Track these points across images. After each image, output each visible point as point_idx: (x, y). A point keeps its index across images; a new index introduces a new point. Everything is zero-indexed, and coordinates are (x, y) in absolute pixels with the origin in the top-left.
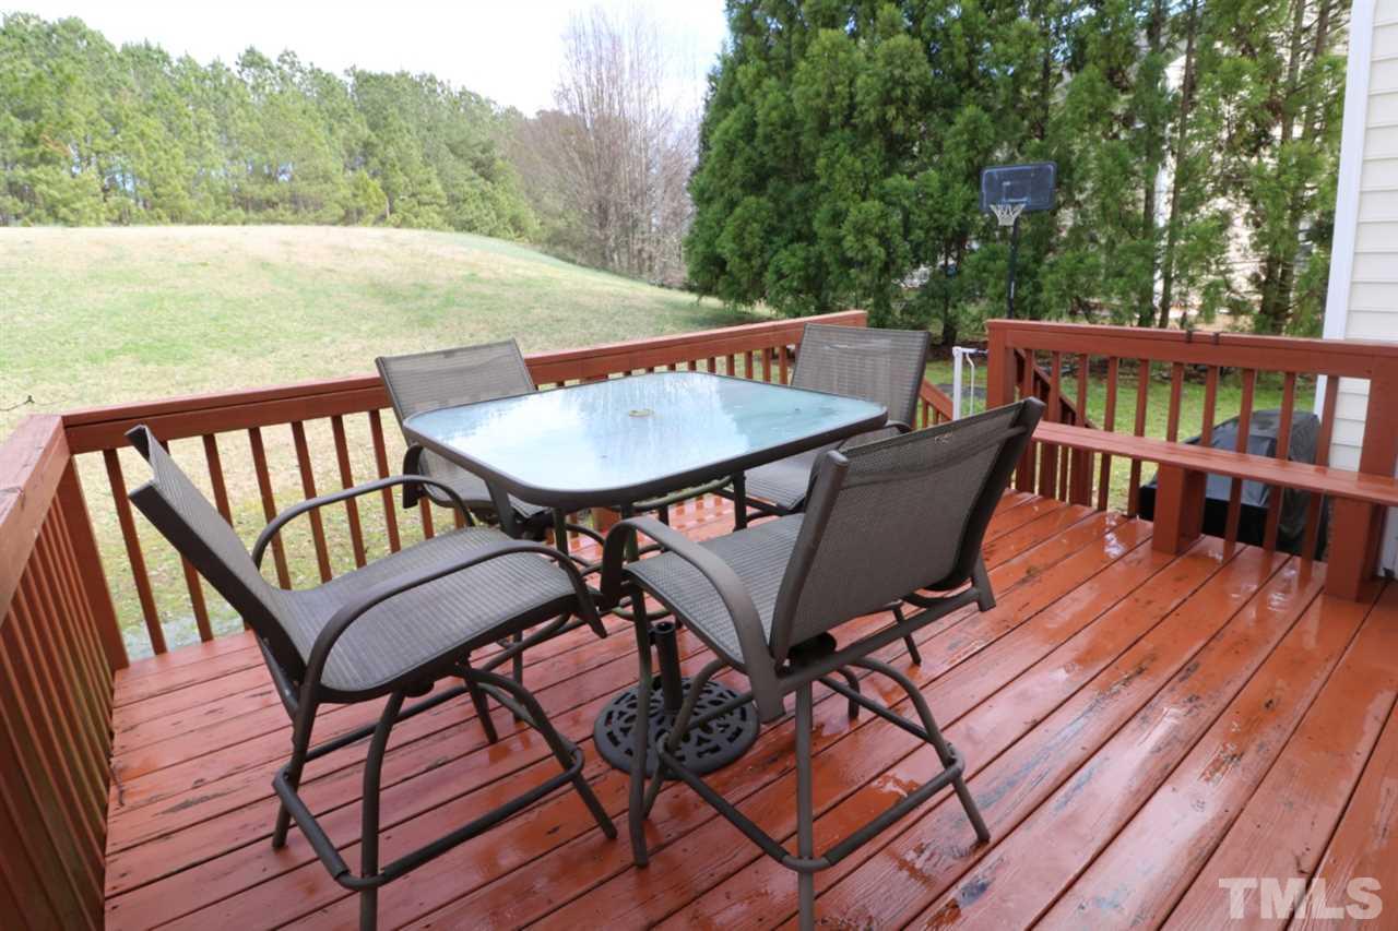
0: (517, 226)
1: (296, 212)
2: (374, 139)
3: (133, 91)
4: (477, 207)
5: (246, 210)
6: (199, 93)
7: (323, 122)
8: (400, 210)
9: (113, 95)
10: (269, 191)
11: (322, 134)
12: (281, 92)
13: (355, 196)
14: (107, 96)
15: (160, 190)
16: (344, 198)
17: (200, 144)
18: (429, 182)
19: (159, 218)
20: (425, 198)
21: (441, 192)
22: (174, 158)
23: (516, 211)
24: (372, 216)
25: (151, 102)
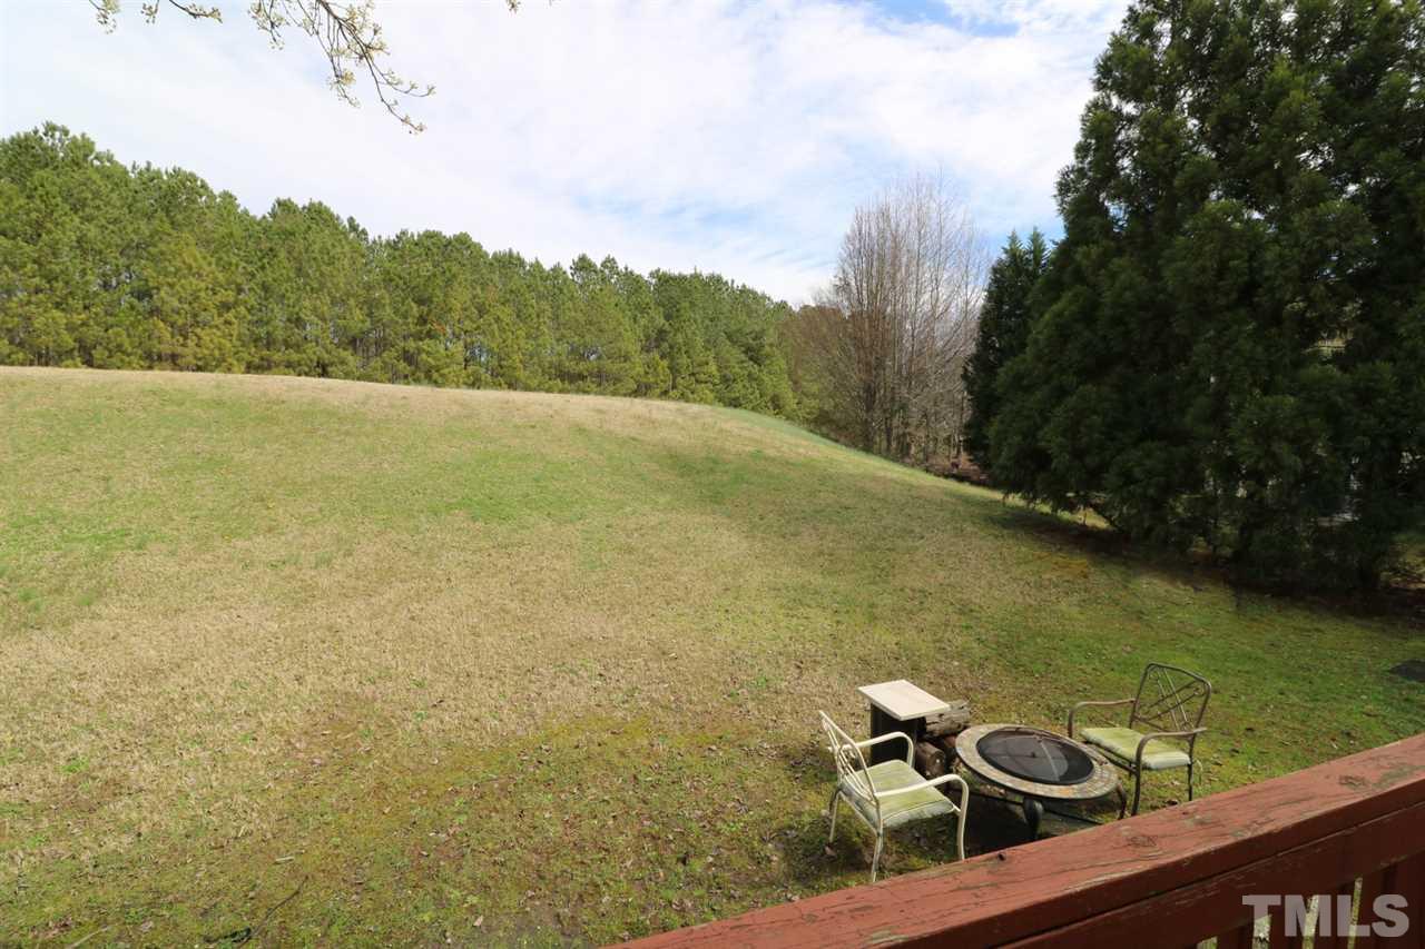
0: (776, 406)
1: (600, 385)
2: (667, 327)
3: (497, 287)
4: (744, 386)
5: (563, 381)
6: (542, 289)
7: (629, 313)
8: (680, 387)
9: (482, 289)
10: (582, 367)
11: (627, 322)
12: (601, 290)
13: (647, 373)
14: (479, 291)
15: (503, 363)
16: (638, 374)
17: (538, 328)
18: (707, 364)
19: (500, 385)
20: (702, 377)
21: (715, 373)
22: (517, 338)
23: (777, 391)
24: (658, 391)
25: (508, 296)
